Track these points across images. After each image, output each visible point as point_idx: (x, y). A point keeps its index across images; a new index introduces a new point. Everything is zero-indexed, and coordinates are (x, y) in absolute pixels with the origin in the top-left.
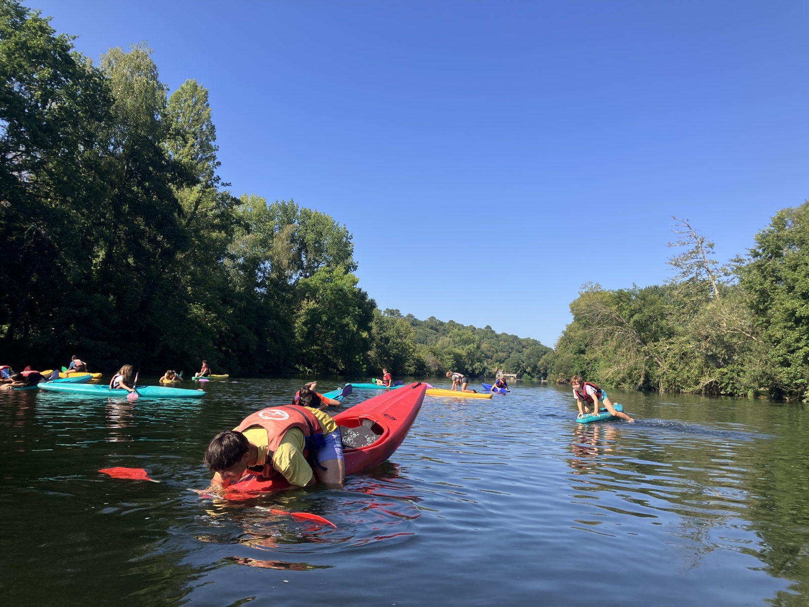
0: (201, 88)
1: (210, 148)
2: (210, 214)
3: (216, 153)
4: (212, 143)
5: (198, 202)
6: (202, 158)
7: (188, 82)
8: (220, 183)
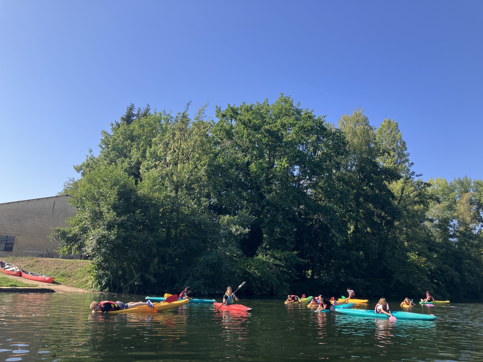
0: (393, 122)
1: (404, 155)
2: (411, 195)
3: (409, 157)
4: (405, 152)
5: (403, 190)
6: (400, 162)
7: (385, 121)
8: (415, 175)
